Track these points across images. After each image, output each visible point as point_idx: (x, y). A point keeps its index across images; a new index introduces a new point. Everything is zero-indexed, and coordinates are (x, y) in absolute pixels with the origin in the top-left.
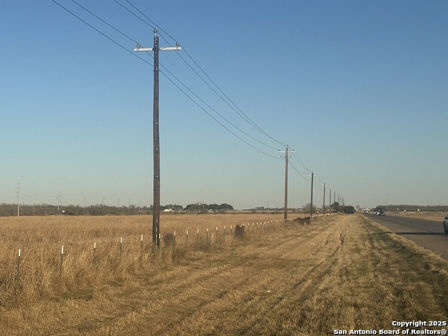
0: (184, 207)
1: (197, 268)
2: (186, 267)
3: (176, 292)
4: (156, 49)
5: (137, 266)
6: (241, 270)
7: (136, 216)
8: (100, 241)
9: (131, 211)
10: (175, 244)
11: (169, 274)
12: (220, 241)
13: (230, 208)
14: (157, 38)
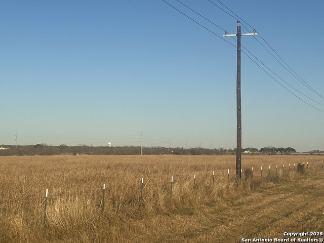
0: (259, 149)
1: (269, 195)
2: (261, 194)
3: (253, 212)
4: (239, 35)
5: (225, 192)
6: (302, 197)
7: (224, 156)
8: (198, 173)
9: (220, 152)
10: (252, 176)
11: (248, 198)
12: (286, 175)
13: (293, 150)
14: (240, 26)
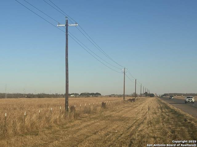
0: (80, 94)
1: (85, 121)
2: (80, 121)
3: (75, 132)
4: (67, 25)
5: (58, 120)
6: (104, 122)
7: (58, 98)
8: (42, 109)
9: (56, 96)
10: (75, 110)
11: (72, 124)
12: (95, 109)
13: (100, 94)
14: (67, 20)
